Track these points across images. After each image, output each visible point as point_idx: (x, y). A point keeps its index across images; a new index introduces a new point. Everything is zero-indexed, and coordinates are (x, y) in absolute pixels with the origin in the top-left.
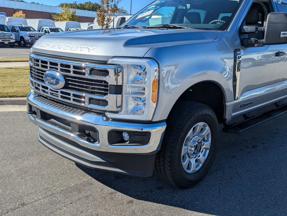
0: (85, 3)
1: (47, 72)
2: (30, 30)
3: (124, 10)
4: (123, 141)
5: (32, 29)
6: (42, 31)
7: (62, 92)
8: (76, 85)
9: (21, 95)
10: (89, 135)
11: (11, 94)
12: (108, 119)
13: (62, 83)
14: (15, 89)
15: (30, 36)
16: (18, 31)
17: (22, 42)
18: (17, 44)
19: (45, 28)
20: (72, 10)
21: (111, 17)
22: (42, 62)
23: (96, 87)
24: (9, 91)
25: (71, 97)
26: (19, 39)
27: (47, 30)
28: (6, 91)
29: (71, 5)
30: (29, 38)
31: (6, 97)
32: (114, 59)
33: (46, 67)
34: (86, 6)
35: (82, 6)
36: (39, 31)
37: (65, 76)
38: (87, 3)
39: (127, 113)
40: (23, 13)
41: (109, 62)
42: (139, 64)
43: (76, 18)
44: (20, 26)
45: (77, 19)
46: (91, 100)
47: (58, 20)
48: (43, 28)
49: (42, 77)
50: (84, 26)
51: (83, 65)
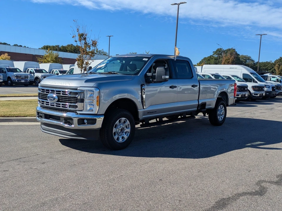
0: (67, 45)
1: (48, 95)
2: (17, 71)
3: (105, 52)
4: (84, 123)
5: (18, 70)
6: (28, 72)
7: (56, 104)
8: (63, 100)
9: (23, 115)
10: (69, 122)
11: (17, 115)
12: (77, 114)
13: (57, 99)
14: (18, 113)
15: (17, 77)
16: (6, 72)
17: (9, 82)
18: (3, 84)
19: (30, 69)
20: (55, 53)
21: (89, 61)
22: (46, 90)
23: (72, 102)
24: (15, 113)
25: (61, 105)
26: (7, 79)
27: (32, 71)
28: (13, 114)
29: (53, 47)
30: (16, 78)
31: (13, 117)
32: (80, 88)
33: (49, 93)
34: (68, 48)
35: (64, 48)
36: (25, 72)
37: (58, 96)
38: (69, 45)
39: (86, 111)
40: (8, 56)
41: (78, 89)
42: (91, 90)
43: (58, 61)
44: (8, 68)
45: (60, 61)
46: (70, 106)
47: (42, 62)
48: (29, 69)
49: (46, 98)
50: (66, 67)
51: (67, 90)
